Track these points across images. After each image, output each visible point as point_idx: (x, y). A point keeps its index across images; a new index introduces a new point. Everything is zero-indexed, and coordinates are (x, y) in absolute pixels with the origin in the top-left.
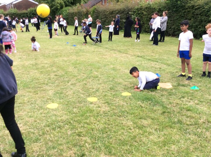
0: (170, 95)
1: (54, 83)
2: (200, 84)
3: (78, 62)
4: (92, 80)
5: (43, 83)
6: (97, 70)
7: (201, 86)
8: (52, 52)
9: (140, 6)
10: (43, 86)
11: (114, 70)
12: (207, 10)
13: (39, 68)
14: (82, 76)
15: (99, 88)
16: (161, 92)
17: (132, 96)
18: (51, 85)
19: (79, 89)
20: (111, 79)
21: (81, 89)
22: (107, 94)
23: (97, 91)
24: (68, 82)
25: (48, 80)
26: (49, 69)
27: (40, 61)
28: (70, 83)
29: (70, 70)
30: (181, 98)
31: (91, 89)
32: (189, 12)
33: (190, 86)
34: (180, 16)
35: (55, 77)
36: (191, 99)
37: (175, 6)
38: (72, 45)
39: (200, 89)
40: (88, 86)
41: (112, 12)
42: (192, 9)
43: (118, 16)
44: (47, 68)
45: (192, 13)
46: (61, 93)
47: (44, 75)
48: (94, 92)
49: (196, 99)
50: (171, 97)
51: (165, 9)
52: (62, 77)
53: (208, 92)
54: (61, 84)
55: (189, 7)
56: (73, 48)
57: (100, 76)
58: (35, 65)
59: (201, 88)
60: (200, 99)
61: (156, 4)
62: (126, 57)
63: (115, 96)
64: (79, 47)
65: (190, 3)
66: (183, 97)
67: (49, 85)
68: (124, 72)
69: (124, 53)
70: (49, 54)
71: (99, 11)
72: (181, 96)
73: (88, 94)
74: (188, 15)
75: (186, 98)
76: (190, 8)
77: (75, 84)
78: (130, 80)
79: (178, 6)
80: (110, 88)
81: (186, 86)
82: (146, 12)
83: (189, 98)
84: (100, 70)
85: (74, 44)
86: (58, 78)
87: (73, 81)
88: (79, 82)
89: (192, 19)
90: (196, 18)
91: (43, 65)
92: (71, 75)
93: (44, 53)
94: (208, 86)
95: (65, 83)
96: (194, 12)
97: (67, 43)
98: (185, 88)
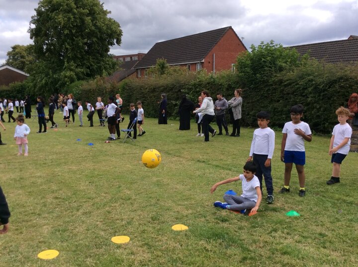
0: (254, 227)
1: (53, 213)
2: (300, 207)
3: (96, 173)
4: (120, 205)
5: (32, 213)
6: (128, 186)
7: (302, 211)
8: (50, 157)
9: (198, 80)
10: (32, 218)
11: (158, 185)
12: (302, 87)
13: (26, 186)
14: (103, 198)
15: (133, 219)
16: (239, 222)
17: (190, 230)
18: (47, 215)
19: (97, 221)
20: (153, 201)
21: (101, 222)
22: (146, 228)
23: (129, 223)
24: (78, 210)
25: (43, 206)
26: (44, 187)
27: (28, 173)
28: (81, 211)
29: (82, 188)
30: (271, 232)
31: (118, 221)
32: (275, 89)
33: (284, 210)
34: (262, 95)
35: (54, 201)
36: (288, 234)
37: (253, 80)
38: (86, 144)
39: (301, 216)
40: (113, 216)
41: (154, 89)
42: (280, 85)
43: (163, 96)
44: (41, 185)
45: (281, 92)
46: (64, 231)
47: (34, 199)
48: (123, 225)
49: (296, 233)
50: (255, 232)
51: (238, 85)
52: (67, 201)
53: (314, 220)
54: (65, 213)
55: (275, 83)
56: (88, 148)
57: (134, 197)
58: (18, 180)
59: (303, 213)
60: (303, 233)
61: (223, 77)
62: (179, 163)
63: (160, 233)
64: (98, 146)
65: (275, 76)
66: (275, 230)
67: (43, 216)
68: (176, 188)
69: (175, 155)
70: (46, 160)
71: (133, 88)
72: (271, 228)
73: (112, 231)
74: (274, 94)
75: (279, 232)
77: (90, 213)
78: (186, 203)
79: (257, 81)
80: (152, 218)
81: (279, 211)
82: (208, 89)
83: (285, 232)
84: (136, 186)
85: (91, 142)
86: (59, 202)
87: (87, 207)
88: (98, 208)
89: (281, 101)
90: (286, 99)
91: (33, 180)
92: (83, 197)
93: (35, 158)
94: (314, 210)
95: (72, 212)
96: (283, 90)
97: (78, 140)
98: (278, 213)
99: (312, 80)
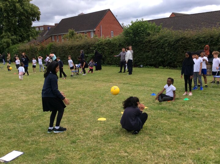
3: (80, 92)
6: (104, 95)
9: (100, 42)
12: (162, 44)
24: (93, 105)
29: (82, 98)
30: (183, 106)
32: (146, 45)
33: (182, 98)
34: (139, 49)
36: (190, 106)
41: (71, 48)
42: (149, 43)
45: (150, 47)
51: (125, 44)
61: (116, 40)
65: (146, 38)
71: (57, 48)
74: (146, 48)
76: (147, 43)
79: (136, 41)
82: (107, 47)
89: (151, 52)
99: (167, 40)
